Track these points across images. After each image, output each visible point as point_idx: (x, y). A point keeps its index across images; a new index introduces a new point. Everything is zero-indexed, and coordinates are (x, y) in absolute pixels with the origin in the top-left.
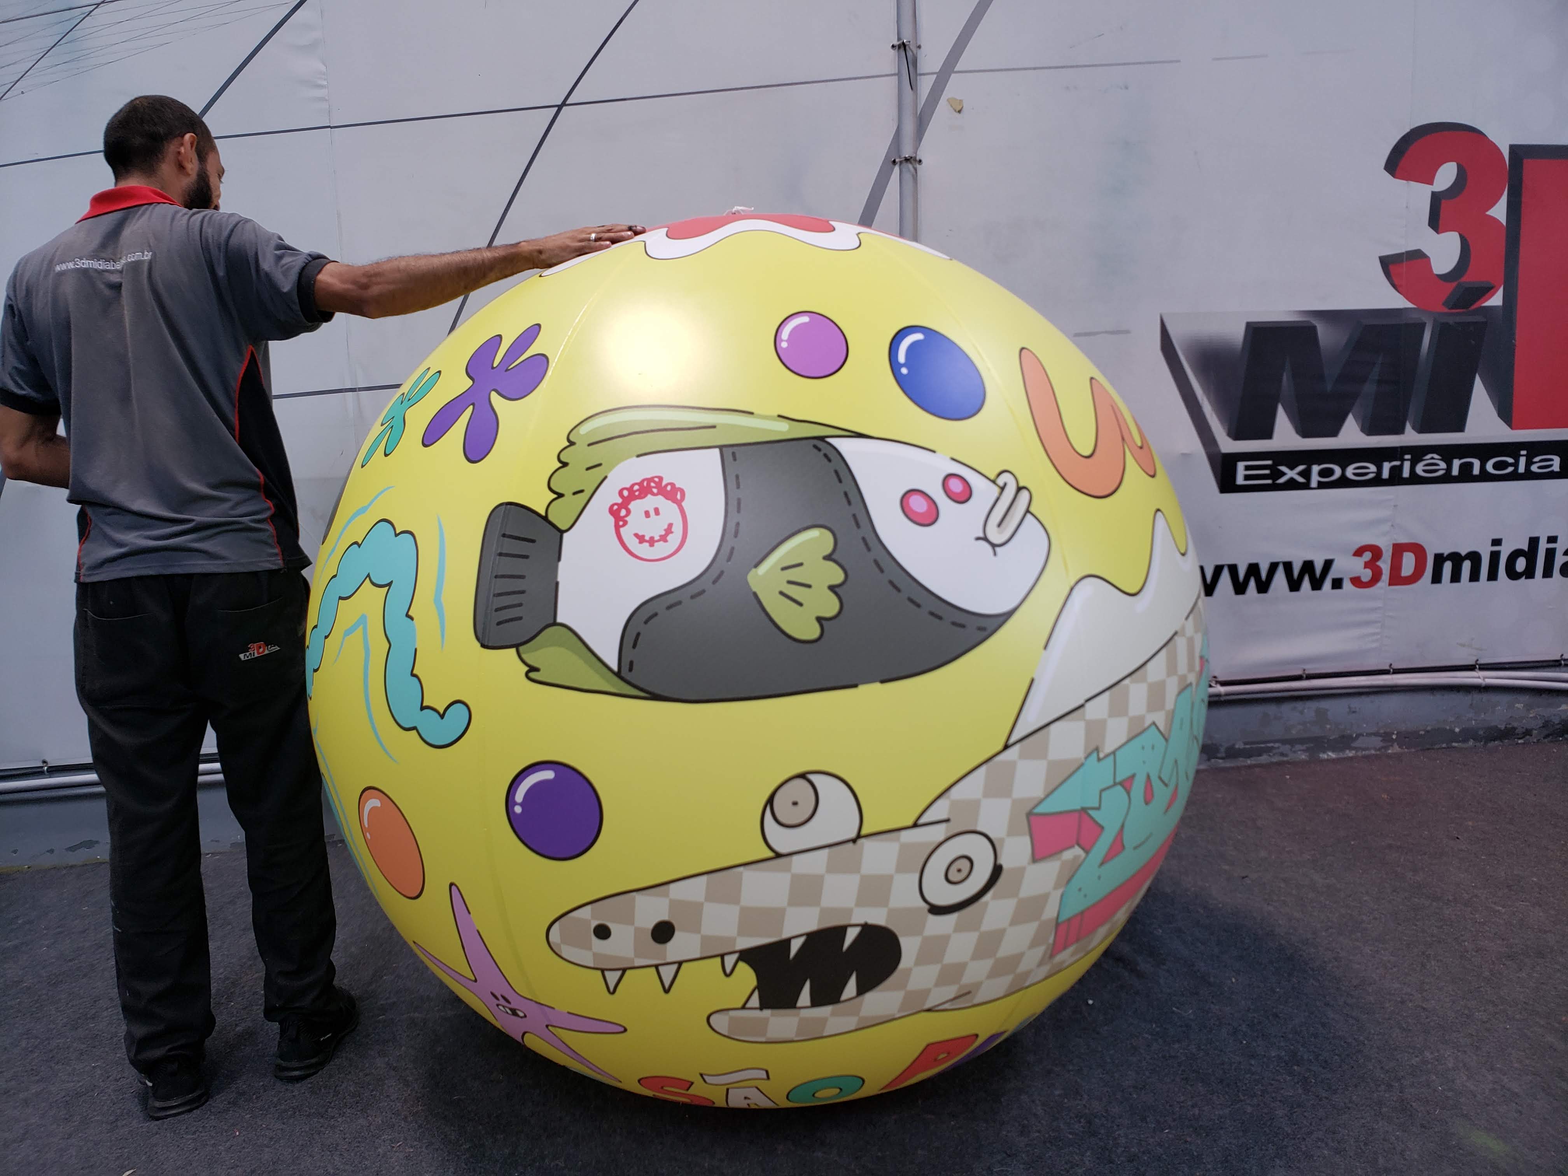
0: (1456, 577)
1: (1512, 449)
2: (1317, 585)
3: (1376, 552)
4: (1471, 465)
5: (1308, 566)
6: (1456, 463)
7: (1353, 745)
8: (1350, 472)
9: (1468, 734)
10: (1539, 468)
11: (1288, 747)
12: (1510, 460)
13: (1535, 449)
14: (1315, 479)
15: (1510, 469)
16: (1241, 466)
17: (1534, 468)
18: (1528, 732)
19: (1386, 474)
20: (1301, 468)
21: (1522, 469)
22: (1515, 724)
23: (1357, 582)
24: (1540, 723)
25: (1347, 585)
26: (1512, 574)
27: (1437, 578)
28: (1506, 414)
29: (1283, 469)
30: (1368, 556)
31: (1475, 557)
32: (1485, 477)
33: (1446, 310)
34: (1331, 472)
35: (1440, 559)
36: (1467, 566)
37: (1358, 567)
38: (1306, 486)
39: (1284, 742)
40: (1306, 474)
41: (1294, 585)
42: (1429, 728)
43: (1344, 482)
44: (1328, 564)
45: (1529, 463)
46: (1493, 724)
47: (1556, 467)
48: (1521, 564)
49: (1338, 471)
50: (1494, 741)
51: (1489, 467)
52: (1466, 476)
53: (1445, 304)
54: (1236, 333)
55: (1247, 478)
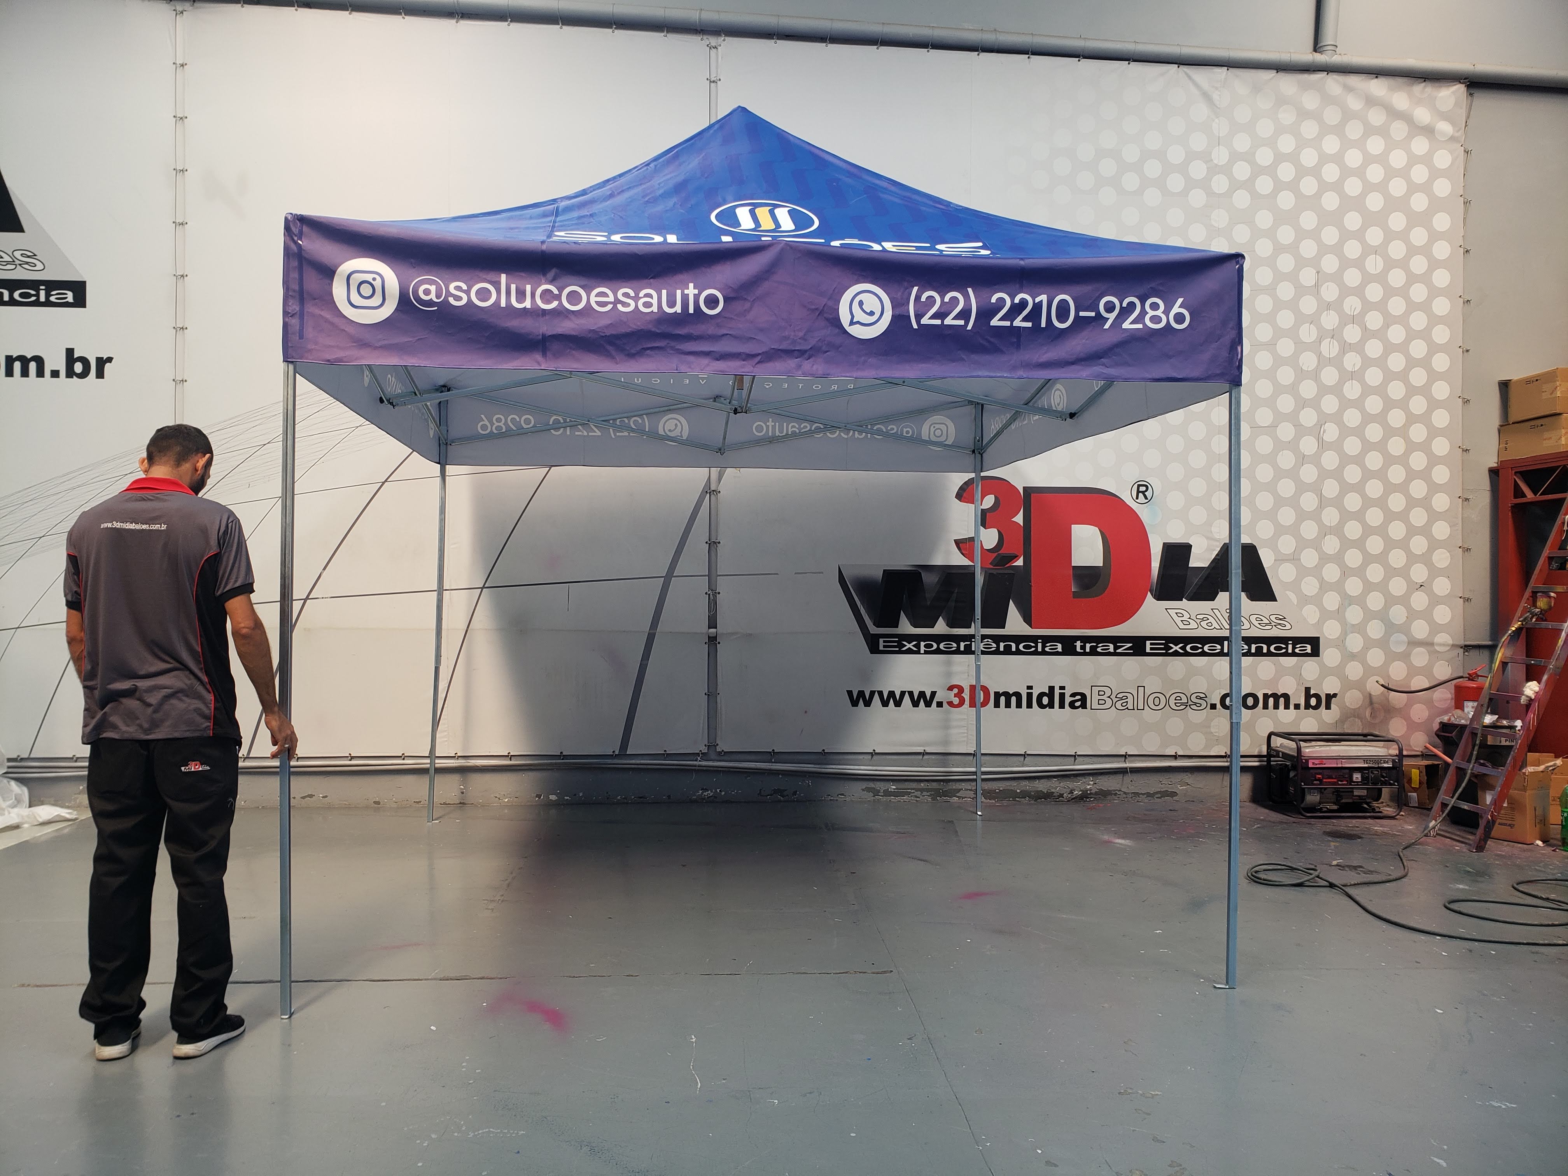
0: (1008, 705)
1: (1034, 639)
2: (928, 704)
3: (961, 689)
4: (1011, 645)
5: (922, 694)
6: (1002, 645)
7: (957, 795)
8: (942, 646)
9: (1025, 794)
10: (1050, 649)
11: (919, 792)
12: (1033, 645)
13: (1046, 639)
14: (922, 649)
15: (1033, 649)
16: (881, 640)
17: (1047, 649)
18: (1061, 795)
19: (962, 649)
20: (915, 643)
21: (1040, 649)
22: (1053, 790)
23: (950, 704)
24: (1068, 791)
25: (945, 704)
26: (1041, 706)
27: (997, 705)
28: (1028, 619)
29: (905, 643)
30: (956, 691)
31: (1018, 695)
32: (1018, 652)
33: (992, 567)
34: (932, 646)
35: (997, 695)
36: (1014, 699)
37: (951, 696)
38: (918, 652)
39: (917, 790)
40: (918, 646)
41: (915, 704)
42: (1001, 789)
43: (938, 651)
44: (933, 694)
45: (1044, 647)
46: (1039, 789)
47: (1060, 649)
48: (1045, 701)
49: (935, 646)
50: (1041, 799)
51: (1021, 647)
52: (1008, 651)
53: (991, 564)
54: (880, 574)
55: (884, 646)
